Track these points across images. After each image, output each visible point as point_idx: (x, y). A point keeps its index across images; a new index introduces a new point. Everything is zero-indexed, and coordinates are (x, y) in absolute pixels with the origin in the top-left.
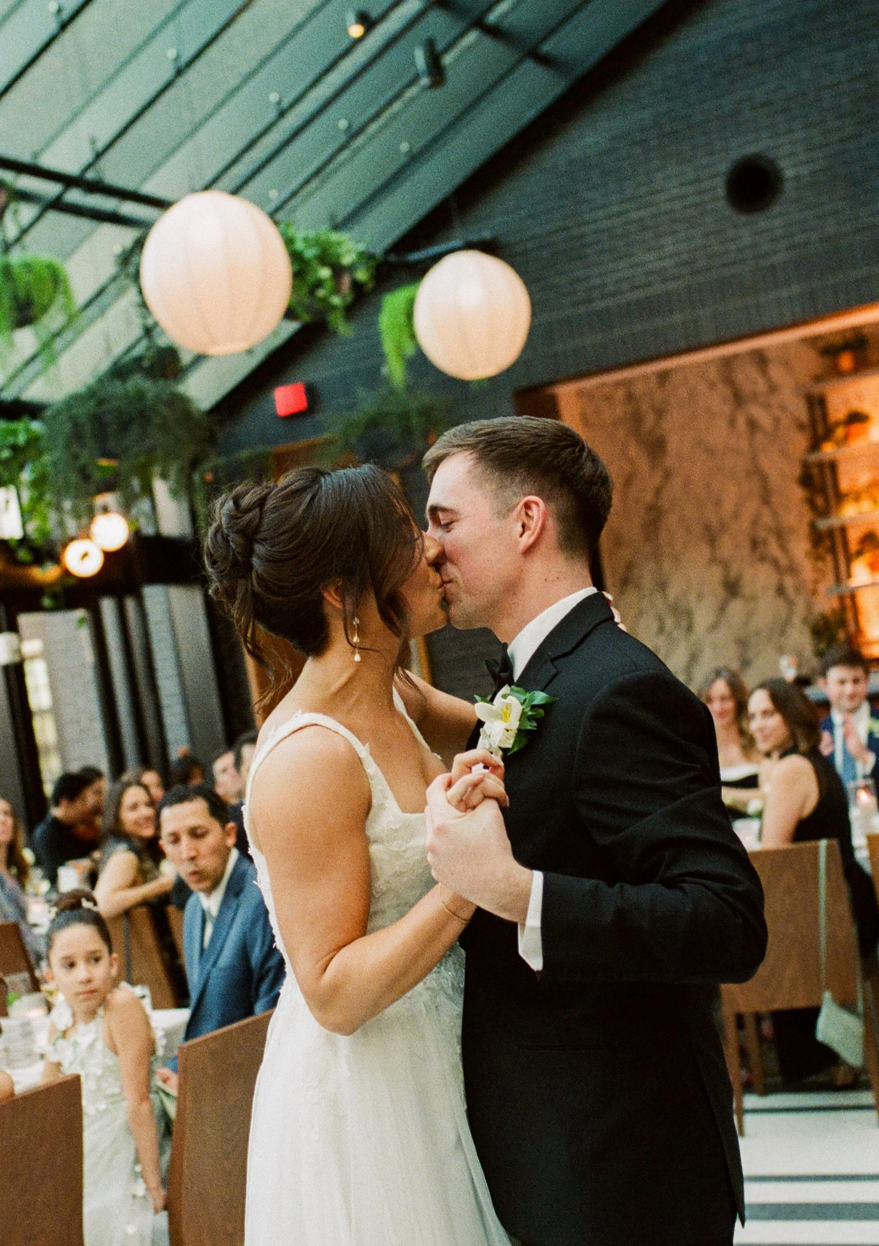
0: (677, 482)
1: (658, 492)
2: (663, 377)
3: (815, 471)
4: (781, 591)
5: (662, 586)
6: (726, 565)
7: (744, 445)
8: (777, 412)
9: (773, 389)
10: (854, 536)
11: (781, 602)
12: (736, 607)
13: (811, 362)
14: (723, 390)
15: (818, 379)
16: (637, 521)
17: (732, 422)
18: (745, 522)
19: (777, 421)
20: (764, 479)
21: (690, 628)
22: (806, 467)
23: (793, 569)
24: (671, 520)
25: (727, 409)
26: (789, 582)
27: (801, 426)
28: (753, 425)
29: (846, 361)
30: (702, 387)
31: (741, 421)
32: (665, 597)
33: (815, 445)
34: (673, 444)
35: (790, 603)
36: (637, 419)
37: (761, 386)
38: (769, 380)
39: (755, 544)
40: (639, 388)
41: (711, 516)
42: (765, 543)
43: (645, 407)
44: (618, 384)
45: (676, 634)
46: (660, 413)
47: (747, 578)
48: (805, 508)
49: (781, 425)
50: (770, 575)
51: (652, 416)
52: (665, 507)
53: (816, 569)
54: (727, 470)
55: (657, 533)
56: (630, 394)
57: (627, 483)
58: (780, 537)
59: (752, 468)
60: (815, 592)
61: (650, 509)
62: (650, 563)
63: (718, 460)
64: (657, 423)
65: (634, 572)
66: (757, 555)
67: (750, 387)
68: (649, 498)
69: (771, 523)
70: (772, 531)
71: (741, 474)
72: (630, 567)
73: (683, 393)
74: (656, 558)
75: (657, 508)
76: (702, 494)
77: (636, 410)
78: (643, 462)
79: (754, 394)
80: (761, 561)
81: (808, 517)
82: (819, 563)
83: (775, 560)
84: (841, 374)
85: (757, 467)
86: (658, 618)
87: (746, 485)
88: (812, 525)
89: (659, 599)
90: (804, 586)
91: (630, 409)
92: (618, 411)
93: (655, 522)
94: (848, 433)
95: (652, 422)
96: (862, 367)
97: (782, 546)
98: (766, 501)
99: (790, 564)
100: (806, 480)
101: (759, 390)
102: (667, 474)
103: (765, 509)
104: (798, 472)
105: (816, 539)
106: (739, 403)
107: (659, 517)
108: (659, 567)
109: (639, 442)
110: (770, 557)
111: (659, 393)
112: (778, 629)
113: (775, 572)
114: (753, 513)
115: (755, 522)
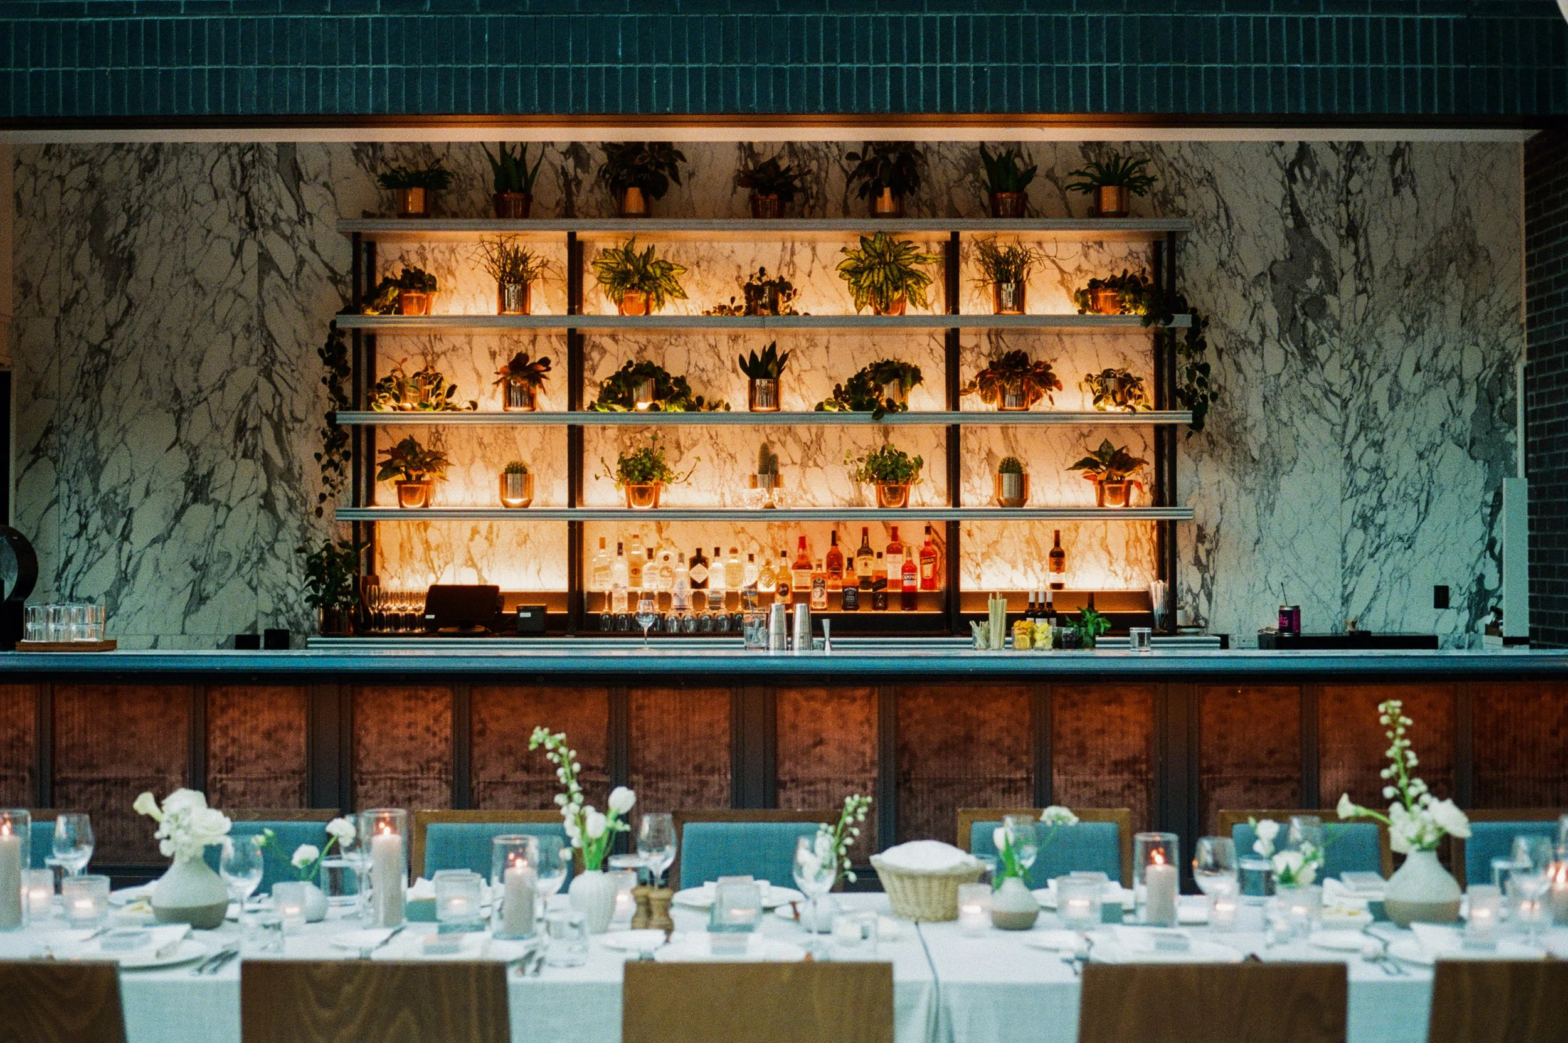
0: (143, 320)
1: (110, 331)
3: (348, 342)
4: (268, 503)
5: (95, 468)
6: (194, 452)
7: (250, 288)
8: (304, 251)
9: (304, 216)
10: (384, 443)
11: (264, 518)
12: (199, 515)
14: (230, 203)
15: (366, 215)
16: (72, 366)
17: (237, 254)
18: (232, 399)
19: (301, 262)
20: (270, 339)
21: (125, 537)
22: (335, 333)
23: (289, 476)
24: (127, 373)
25: (234, 233)
26: (280, 491)
27: (335, 278)
28: (266, 261)
29: (415, 199)
30: (204, 193)
31: (251, 252)
32: (95, 481)
33: (353, 307)
34: (145, 266)
35: (280, 524)
36: (99, 219)
37: (289, 209)
38: (299, 204)
39: (241, 429)
40: (110, 173)
41: (184, 377)
42: (257, 429)
43: (112, 204)
45: (104, 539)
46: (134, 220)
47: (222, 475)
48: (324, 390)
49: (306, 269)
50: (255, 477)
51: (123, 219)
52: (119, 352)
53: (326, 480)
54: (218, 319)
55: (100, 388)
56: (92, 183)
57: (65, 310)
58: (277, 428)
59: (255, 323)
60: (319, 512)
61: (96, 350)
62: (81, 428)
63: (208, 302)
64: (126, 232)
65: (53, 438)
66: (241, 446)
67: (271, 208)
68: (97, 335)
69: (268, 406)
70: (269, 416)
71: (237, 328)
72: (48, 431)
73: (173, 195)
74: (91, 426)
75: (107, 353)
76: (176, 342)
77: (99, 205)
78: (96, 281)
79: (276, 220)
80: (245, 456)
81: (327, 407)
82: (331, 472)
83: (266, 457)
84: (405, 215)
85: (262, 323)
86: (79, 511)
87: (242, 345)
88: (331, 417)
89: (86, 484)
90: (304, 503)
91: (90, 200)
92: (73, 198)
93: (99, 372)
94: (399, 299)
95: (120, 228)
96: (434, 211)
97: (279, 440)
98: (267, 373)
99: (289, 469)
100: (332, 354)
101: (282, 215)
102: (130, 304)
103: (262, 381)
104: (323, 341)
105: (334, 437)
106: (253, 227)
107: (106, 365)
108: (96, 436)
109: (95, 252)
110: (259, 453)
111: (137, 191)
112: (254, 557)
113: (263, 475)
114: (246, 387)
115: (246, 399)
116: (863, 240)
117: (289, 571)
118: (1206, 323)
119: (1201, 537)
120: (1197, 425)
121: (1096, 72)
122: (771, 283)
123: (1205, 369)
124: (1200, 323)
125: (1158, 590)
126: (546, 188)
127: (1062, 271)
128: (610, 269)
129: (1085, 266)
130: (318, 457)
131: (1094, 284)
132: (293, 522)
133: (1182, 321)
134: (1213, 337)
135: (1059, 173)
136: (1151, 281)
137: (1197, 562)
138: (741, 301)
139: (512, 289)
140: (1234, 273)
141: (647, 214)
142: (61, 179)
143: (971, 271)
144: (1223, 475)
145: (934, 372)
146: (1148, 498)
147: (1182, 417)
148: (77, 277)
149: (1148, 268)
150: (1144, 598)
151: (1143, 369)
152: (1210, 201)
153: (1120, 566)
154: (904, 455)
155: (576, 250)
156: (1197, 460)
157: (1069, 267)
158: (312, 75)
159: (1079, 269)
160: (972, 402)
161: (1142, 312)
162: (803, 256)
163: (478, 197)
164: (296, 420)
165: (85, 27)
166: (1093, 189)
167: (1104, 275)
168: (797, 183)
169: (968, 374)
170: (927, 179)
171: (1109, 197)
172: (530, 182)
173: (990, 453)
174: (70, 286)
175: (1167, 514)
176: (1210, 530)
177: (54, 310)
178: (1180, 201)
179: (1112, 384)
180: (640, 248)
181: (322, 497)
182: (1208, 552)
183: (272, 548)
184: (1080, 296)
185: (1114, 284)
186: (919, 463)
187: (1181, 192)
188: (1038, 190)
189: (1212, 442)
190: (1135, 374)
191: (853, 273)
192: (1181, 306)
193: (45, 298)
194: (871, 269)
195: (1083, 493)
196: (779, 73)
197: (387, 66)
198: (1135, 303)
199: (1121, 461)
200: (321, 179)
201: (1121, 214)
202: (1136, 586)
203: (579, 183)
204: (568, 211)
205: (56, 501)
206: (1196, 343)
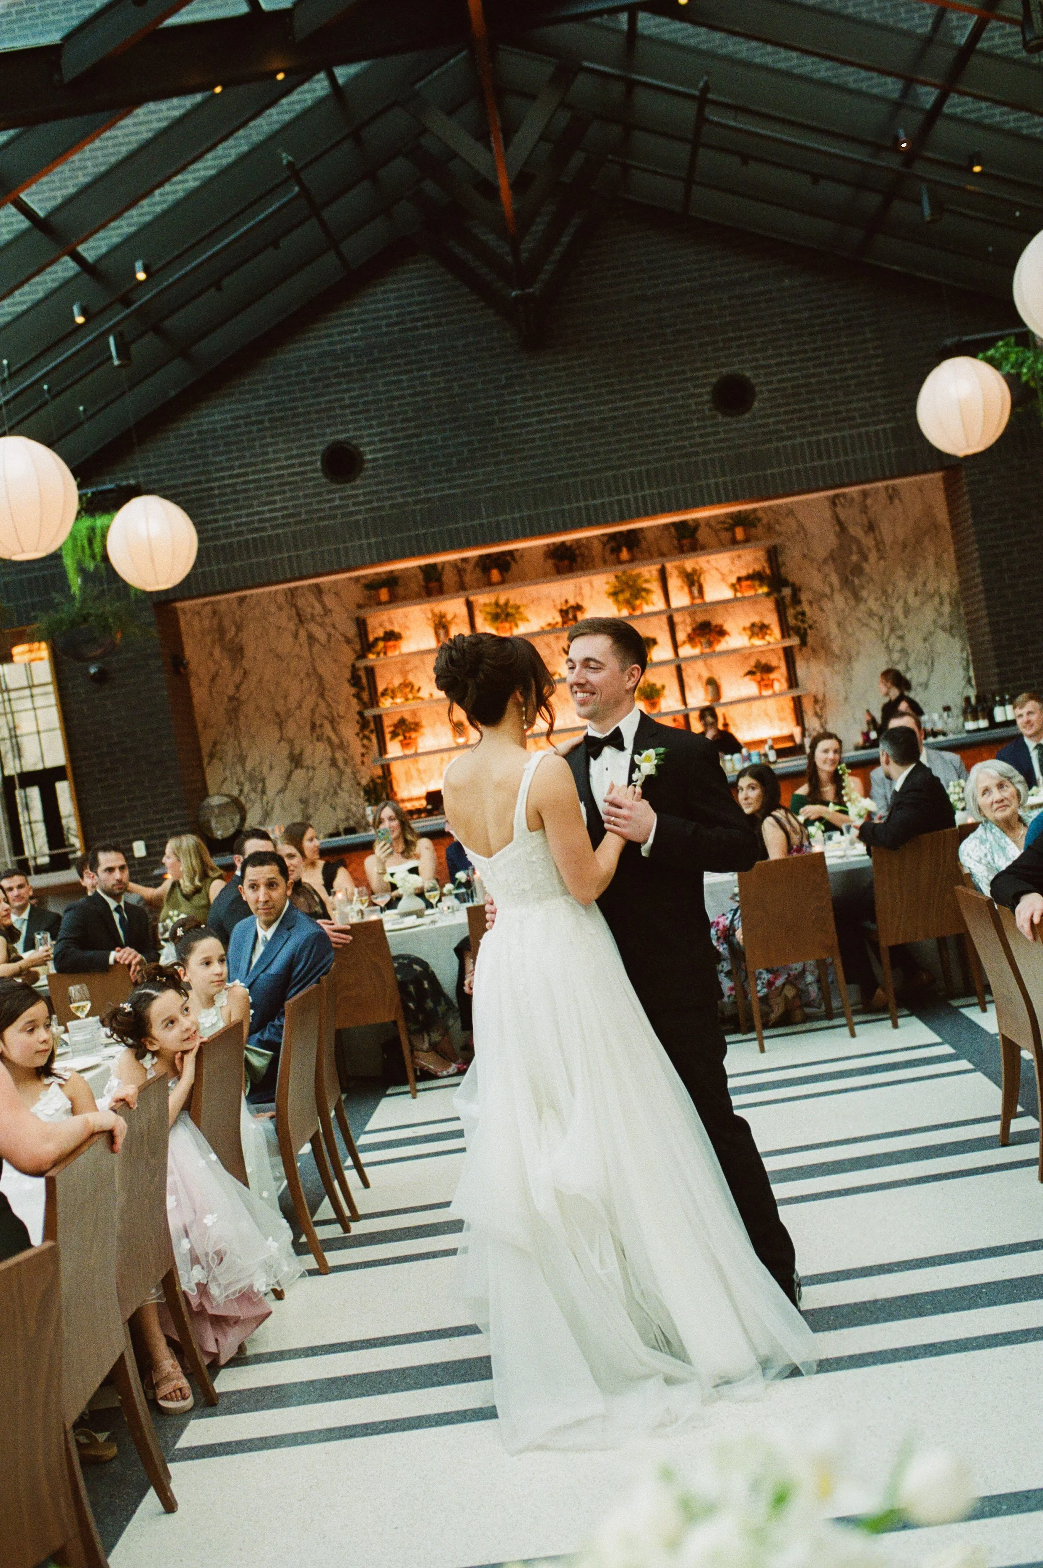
0: (253, 679)
1: (238, 687)
2: (242, 600)
3: (362, 674)
4: (334, 763)
5: (242, 759)
6: (291, 742)
7: (305, 653)
8: (330, 629)
9: (327, 612)
10: (388, 723)
11: (333, 772)
12: (299, 775)
13: (356, 594)
14: (288, 611)
15: (360, 606)
16: (221, 709)
17: (296, 636)
18: (306, 712)
19: (329, 635)
20: (320, 679)
21: (263, 792)
22: (354, 670)
23: (342, 746)
24: (249, 709)
25: (291, 626)
26: (339, 755)
27: (348, 641)
28: (311, 637)
29: (384, 594)
30: (273, 609)
31: (303, 634)
32: (243, 765)
33: (362, 656)
34: (249, 652)
35: (342, 773)
36: (221, 631)
37: (318, 609)
38: (324, 606)
39: (313, 727)
40: (223, 608)
41: (280, 706)
42: (321, 726)
43: (227, 622)
44: (205, 604)
45: (253, 795)
46: (239, 628)
47: (307, 754)
48: (354, 701)
49: (333, 639)
50: (325, 750)
51: (234, 629)
52: (243, 698)
53: (364, 746)
54: (292, 671)
55: (237, 718)
56: (215, 613)
57: (213, 679)
58: (332, 722)
59: (311, 671)
60: (363, 763)
61: (232, 699)
62: (232, 740)
63: (285, 664)
64: (236, 634)
65: (218, 747)
66: (315, 735)
67: (309, 610)
68: (231, 691)
69: (325, 712)
70: (327, 718)
71: (302, 675)
72: (215, 744)
73: (257, 612)
74: (236, 737)
75: (237, 699)
76: (272, 689)
77: (220, 623)
78: (226, 663)
79: (312, 616)
80: (318, 740)
81: (356, 707)
82: (365, 742)
83: (329, 740)
84: (380, 603)
85: (315, 669)
86: (238, 783)
87: (306, 684)
88: (360, 714)
89: (239, 768)
90: (353, 759)
91: (215, 622)
92: (206, 623)
93: (236, 710)
94: (385, 647)
95: (233, 633)
96: (395, 600)
97: (334, 729)
98: (322, 696)
99: (342, 743)
100: (355, 681)
101: (316, 612)
102: (245, 673)
103: (321, 702)
104: (348, 675)
105: (364, 723)
106: (301, 621)
107: (238, 706)
108: (239, 744)
109: (223, 648)
110: (325, 737)
111: (238, 613)
112: (331, 791)
113: (329, 749)
114: (312, 704)
115: (313, 711)
116: (617, 577)
117: (350, 796)
118: (800, 590)
119: (816, 701)
120: (804, 643)
121: (717, 484)
122: (572, 607)
123: (803, 614)
124: (796, 591)
125: (797, 731)
126: (449, 577)
127: (722, 574)
128: (488, 613)
129: (734, 569)
130: (358, 734)
131: (739, 579)
132: (348, 770)
133: (787, 592)
134: (804, 597)
135: (713, 523)
136: (768, 571)
137: (816, 714)
138: (559, 619)
139: (442, 632)
140: (812, 560)
141: (503, 582)
142: (199, 613)
143: (675, 583)
144: (822, 667)
145: (664, 638)
146: (785, 685)
147: (794, 641)
148: (215, 662)
149: (766, 565)
150: (791, 738)
151: (772, 620)
152: (794, 525)
153: (776, 722)
154: (654, 685)
155: (470, 605)
156: (808, 661)
157: (725, 571)
158: (337, 550)
159: (731, 572)
160: (686, 651)
161: (765, 589)
162: (586, 589)
163: (414, 587)
164: (340, 717)
165: (223, 546)
166: (731, 529)
167: (743, 573)
168: (577, 552)
169: (681, 636)
170: (644, 538)
171: (739, 533)
172: (441, 574)
173: (700, 677)
174: (213, 668)
175: (795, 693)
176: (820, 697)
177: (206, 682)
178: (777, 527)
179: (756, 630)
180: (502, 601)
181: (363, 755)
182: (821, 709)
183: (340, 786)
184: (733, 586)
185: (749, 577)
186: (663, 687)
187: (778, 522)
188: (703, 535)
189: (814, 651)
190: (766, 622)
191: (614, 594)
192: (785, 583)
193: (202, 676)
194: (622, 591)
195: (750, 688)
196: (562, 511)
197: (373, 540)
198: (761, 586)
199: (767, 669)
200: (332, 591)
201: (747, 540)
202: (786, 732)
203: (465, 570)
204: (462, 587)
205: (225, 779)
206: (796, 600)
